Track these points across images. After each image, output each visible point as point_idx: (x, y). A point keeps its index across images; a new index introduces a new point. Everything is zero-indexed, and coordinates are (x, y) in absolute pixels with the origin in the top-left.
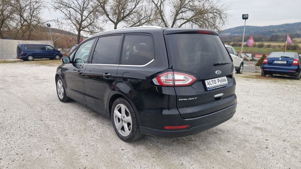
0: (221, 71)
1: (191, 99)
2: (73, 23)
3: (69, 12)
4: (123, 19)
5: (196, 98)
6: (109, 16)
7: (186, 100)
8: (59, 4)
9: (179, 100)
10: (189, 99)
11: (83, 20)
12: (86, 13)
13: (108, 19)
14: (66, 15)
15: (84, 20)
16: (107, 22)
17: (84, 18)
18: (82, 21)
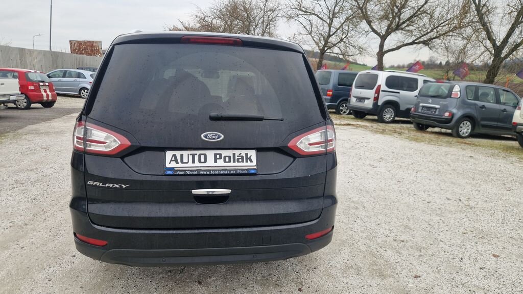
0: (224, 135)
1: (111, 185)
2: (314, 40)
3: (310, 21)
4: (398, 27)
5: (124, 186)
6: (372, 24)
7: (101, 185)
8: (297, 11)
9: (88, 183)
10: (106, 186)
11: (331, 33)
12: (336, 23)
13: (370, 30)
14: (305, 27)
15: (333, 34)
16: (367, 35)
17: (333, 30)
18: (330, 36)
